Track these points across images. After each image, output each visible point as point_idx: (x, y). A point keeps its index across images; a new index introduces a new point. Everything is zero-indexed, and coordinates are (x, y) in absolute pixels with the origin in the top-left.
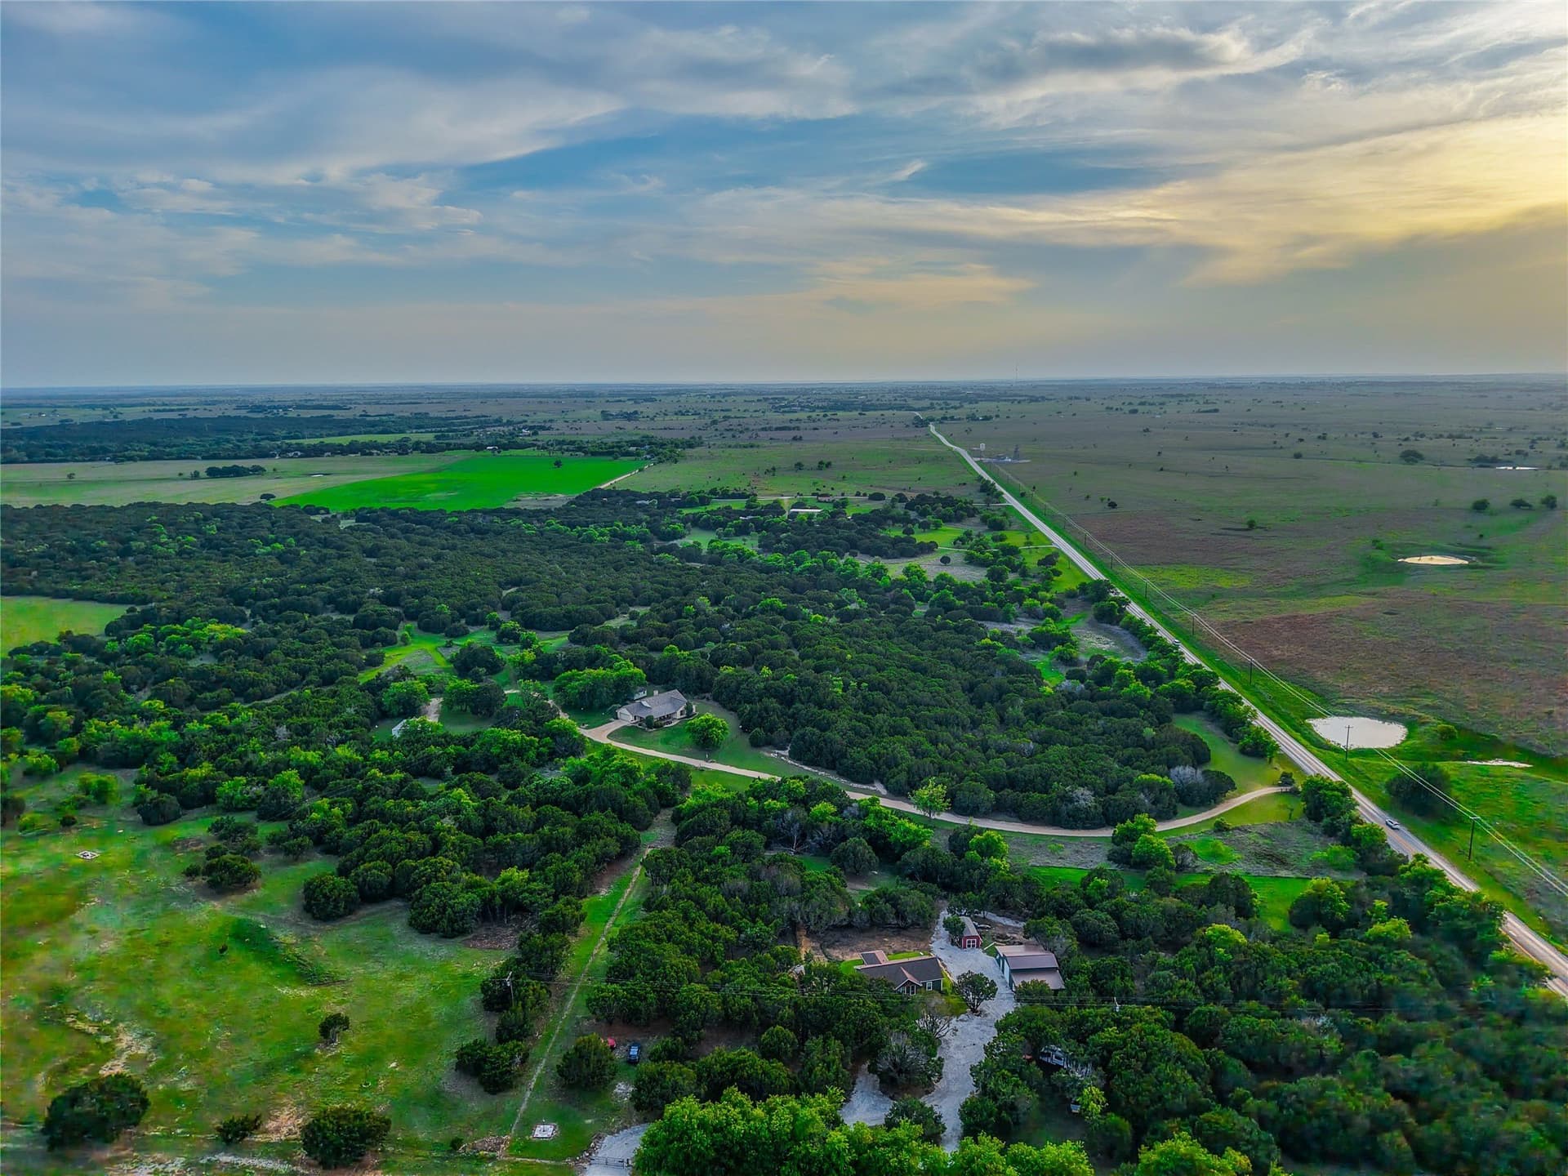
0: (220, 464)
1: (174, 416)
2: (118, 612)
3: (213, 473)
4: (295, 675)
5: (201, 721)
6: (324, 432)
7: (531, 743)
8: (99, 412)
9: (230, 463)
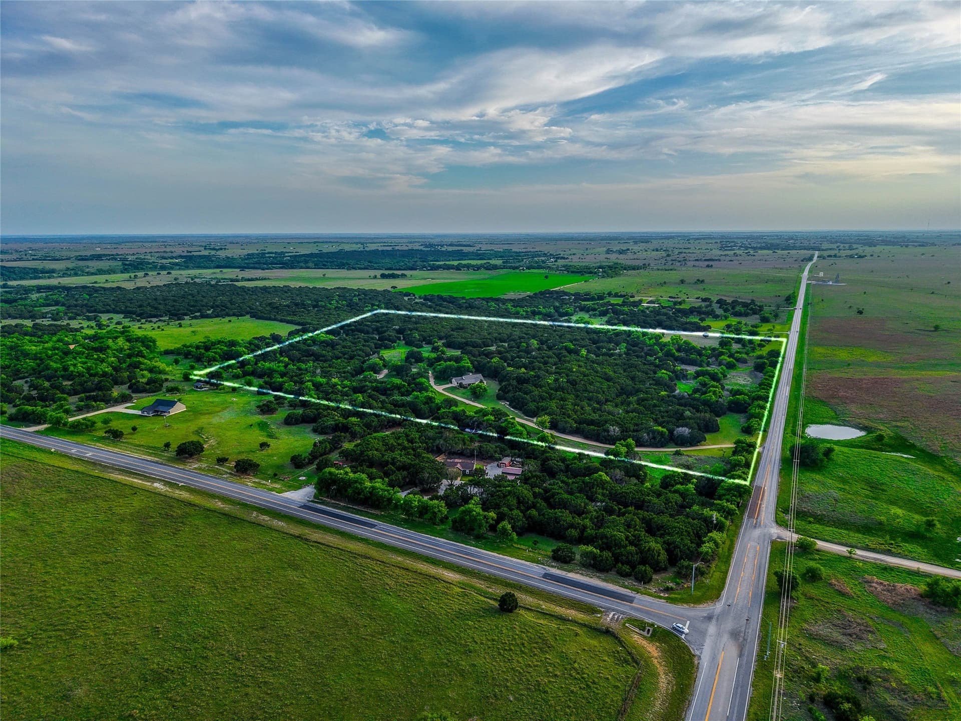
0: (387, 272)
1: (390, 248)
2: (293, 328)
3: (383, 276)
4: (340, 355)
5: (293, 365)
6: (451, 258)
7: (404, 385)
8: (359, 245)
9: (391, 272)
